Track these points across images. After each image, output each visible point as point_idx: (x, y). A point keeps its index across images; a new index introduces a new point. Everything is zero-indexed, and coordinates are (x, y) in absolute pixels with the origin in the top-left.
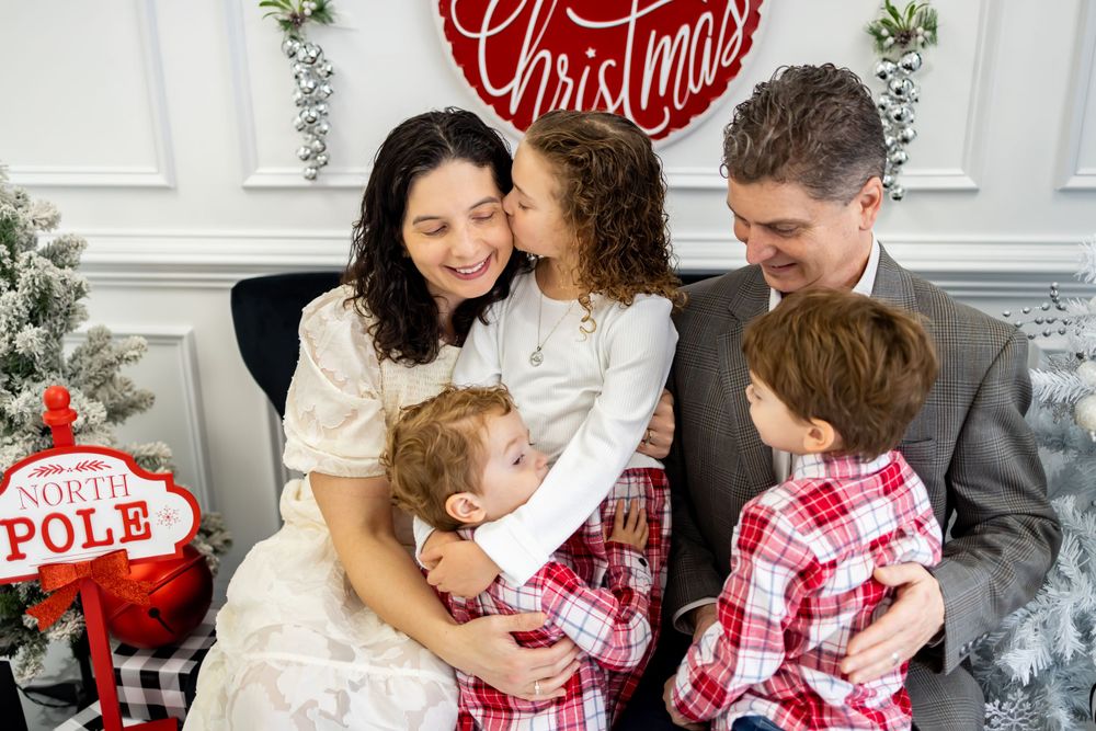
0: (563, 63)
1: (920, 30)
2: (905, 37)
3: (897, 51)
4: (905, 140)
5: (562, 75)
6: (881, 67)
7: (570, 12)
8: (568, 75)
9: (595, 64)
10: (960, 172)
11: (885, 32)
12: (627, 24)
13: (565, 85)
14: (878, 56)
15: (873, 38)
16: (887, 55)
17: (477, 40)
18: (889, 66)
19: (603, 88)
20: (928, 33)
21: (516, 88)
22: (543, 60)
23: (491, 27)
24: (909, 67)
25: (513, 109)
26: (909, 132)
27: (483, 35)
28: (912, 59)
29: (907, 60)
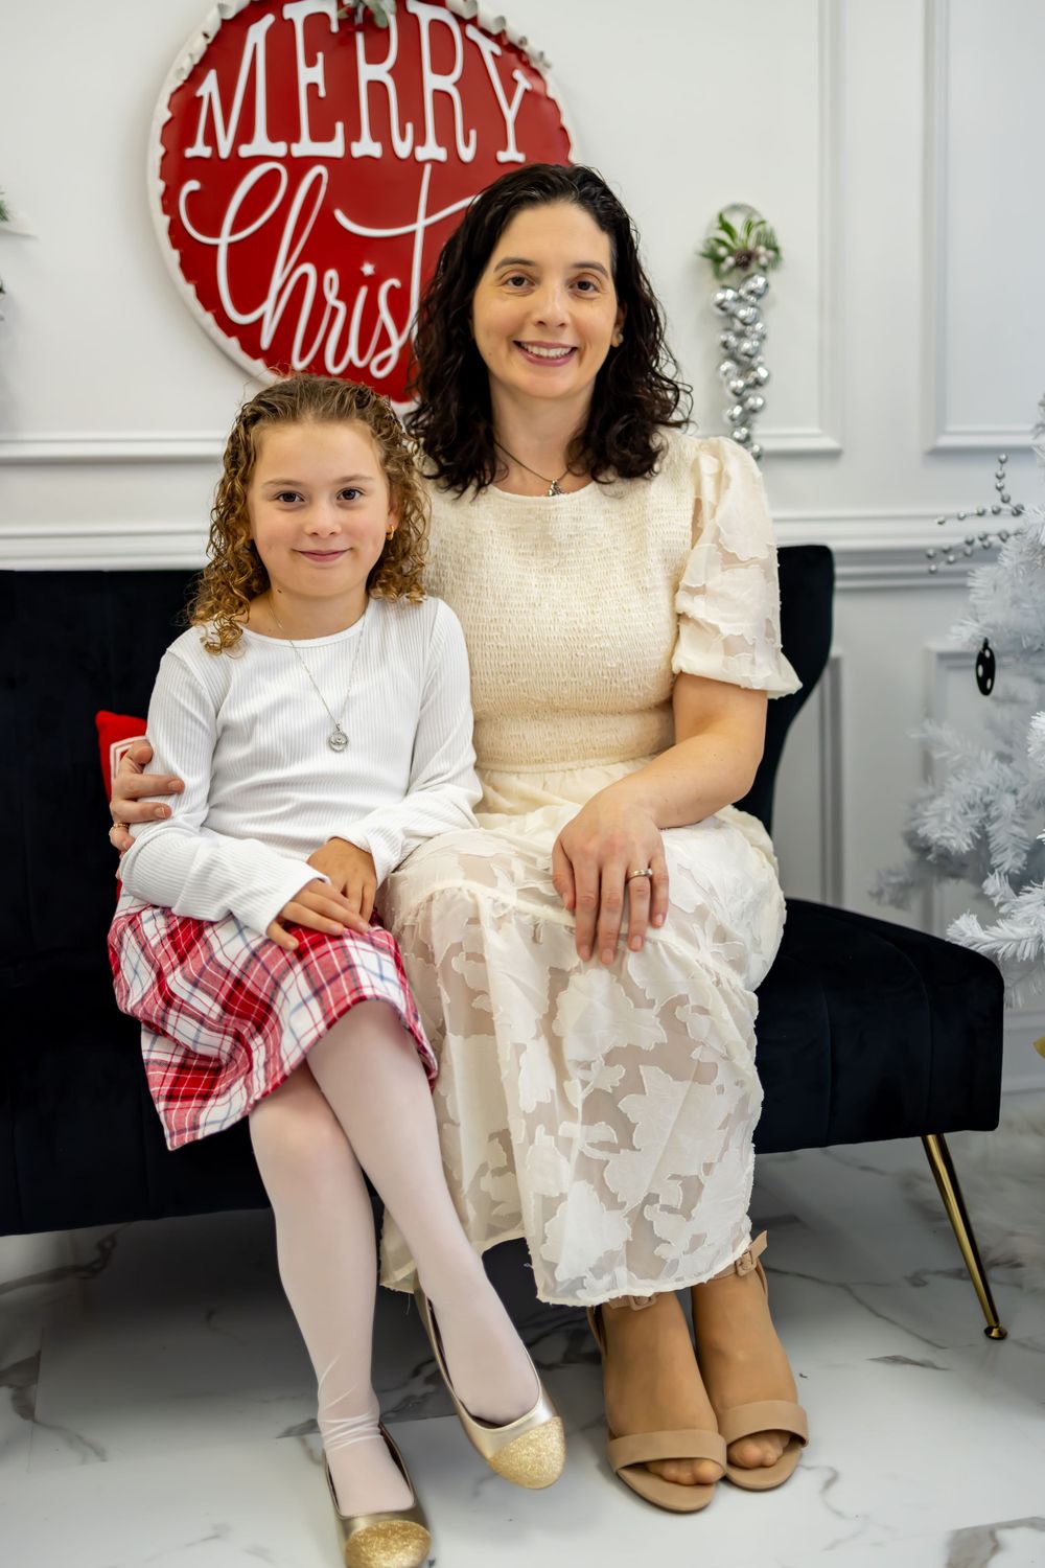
0: (331, 280)
1: (762, 249)
2: (745, 260)
3: (738, 273)
4: (758, 383)
5: (331, 297)
6: (720, 296)
7: (339, 215)
8: (339, 297)
9: (374, 283)
10: (815, 430)
11: (722, 251)
12: (412, 234)
13: (335, 310)
14: (716, 283)
15: (707, 262)
16: (727, 282)
17: (215, 247)
18: (730, 294)
19: (385, 316)
20: (771, 254)
21: (269, 313)
22: (304, 277)
23: (235, 229)
24: (752, 292)
25: (266, 341)
26: (762, 373)
27: (224, 240)
28: (759, 282)
29: (751, 285)
